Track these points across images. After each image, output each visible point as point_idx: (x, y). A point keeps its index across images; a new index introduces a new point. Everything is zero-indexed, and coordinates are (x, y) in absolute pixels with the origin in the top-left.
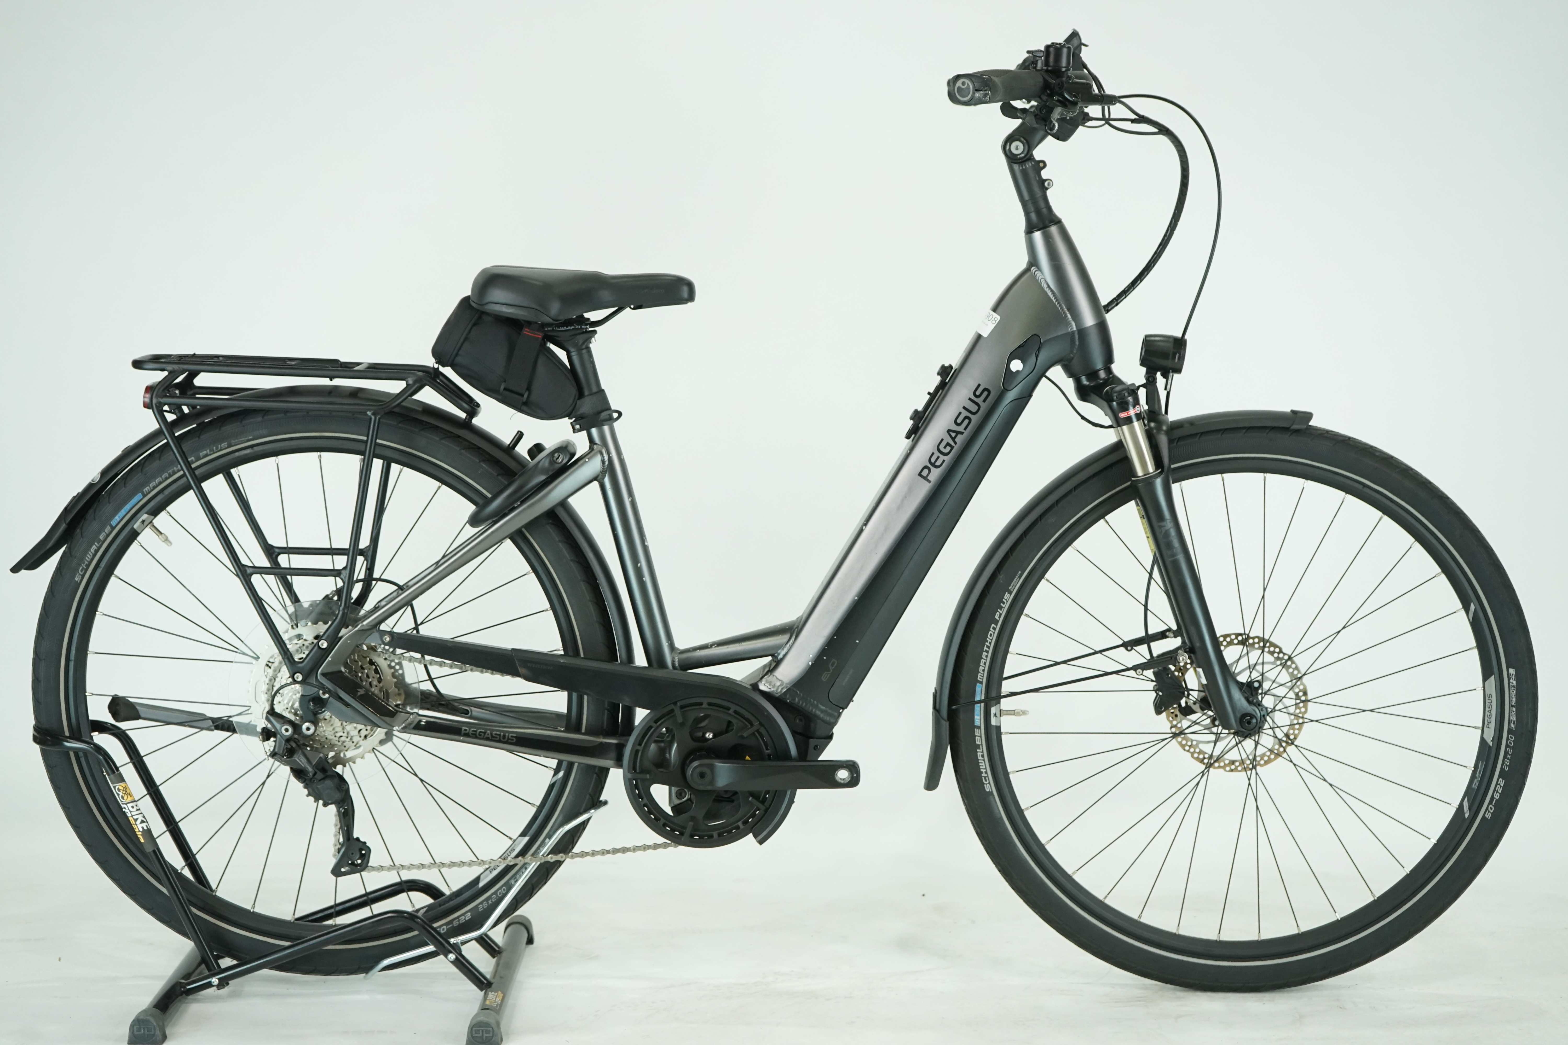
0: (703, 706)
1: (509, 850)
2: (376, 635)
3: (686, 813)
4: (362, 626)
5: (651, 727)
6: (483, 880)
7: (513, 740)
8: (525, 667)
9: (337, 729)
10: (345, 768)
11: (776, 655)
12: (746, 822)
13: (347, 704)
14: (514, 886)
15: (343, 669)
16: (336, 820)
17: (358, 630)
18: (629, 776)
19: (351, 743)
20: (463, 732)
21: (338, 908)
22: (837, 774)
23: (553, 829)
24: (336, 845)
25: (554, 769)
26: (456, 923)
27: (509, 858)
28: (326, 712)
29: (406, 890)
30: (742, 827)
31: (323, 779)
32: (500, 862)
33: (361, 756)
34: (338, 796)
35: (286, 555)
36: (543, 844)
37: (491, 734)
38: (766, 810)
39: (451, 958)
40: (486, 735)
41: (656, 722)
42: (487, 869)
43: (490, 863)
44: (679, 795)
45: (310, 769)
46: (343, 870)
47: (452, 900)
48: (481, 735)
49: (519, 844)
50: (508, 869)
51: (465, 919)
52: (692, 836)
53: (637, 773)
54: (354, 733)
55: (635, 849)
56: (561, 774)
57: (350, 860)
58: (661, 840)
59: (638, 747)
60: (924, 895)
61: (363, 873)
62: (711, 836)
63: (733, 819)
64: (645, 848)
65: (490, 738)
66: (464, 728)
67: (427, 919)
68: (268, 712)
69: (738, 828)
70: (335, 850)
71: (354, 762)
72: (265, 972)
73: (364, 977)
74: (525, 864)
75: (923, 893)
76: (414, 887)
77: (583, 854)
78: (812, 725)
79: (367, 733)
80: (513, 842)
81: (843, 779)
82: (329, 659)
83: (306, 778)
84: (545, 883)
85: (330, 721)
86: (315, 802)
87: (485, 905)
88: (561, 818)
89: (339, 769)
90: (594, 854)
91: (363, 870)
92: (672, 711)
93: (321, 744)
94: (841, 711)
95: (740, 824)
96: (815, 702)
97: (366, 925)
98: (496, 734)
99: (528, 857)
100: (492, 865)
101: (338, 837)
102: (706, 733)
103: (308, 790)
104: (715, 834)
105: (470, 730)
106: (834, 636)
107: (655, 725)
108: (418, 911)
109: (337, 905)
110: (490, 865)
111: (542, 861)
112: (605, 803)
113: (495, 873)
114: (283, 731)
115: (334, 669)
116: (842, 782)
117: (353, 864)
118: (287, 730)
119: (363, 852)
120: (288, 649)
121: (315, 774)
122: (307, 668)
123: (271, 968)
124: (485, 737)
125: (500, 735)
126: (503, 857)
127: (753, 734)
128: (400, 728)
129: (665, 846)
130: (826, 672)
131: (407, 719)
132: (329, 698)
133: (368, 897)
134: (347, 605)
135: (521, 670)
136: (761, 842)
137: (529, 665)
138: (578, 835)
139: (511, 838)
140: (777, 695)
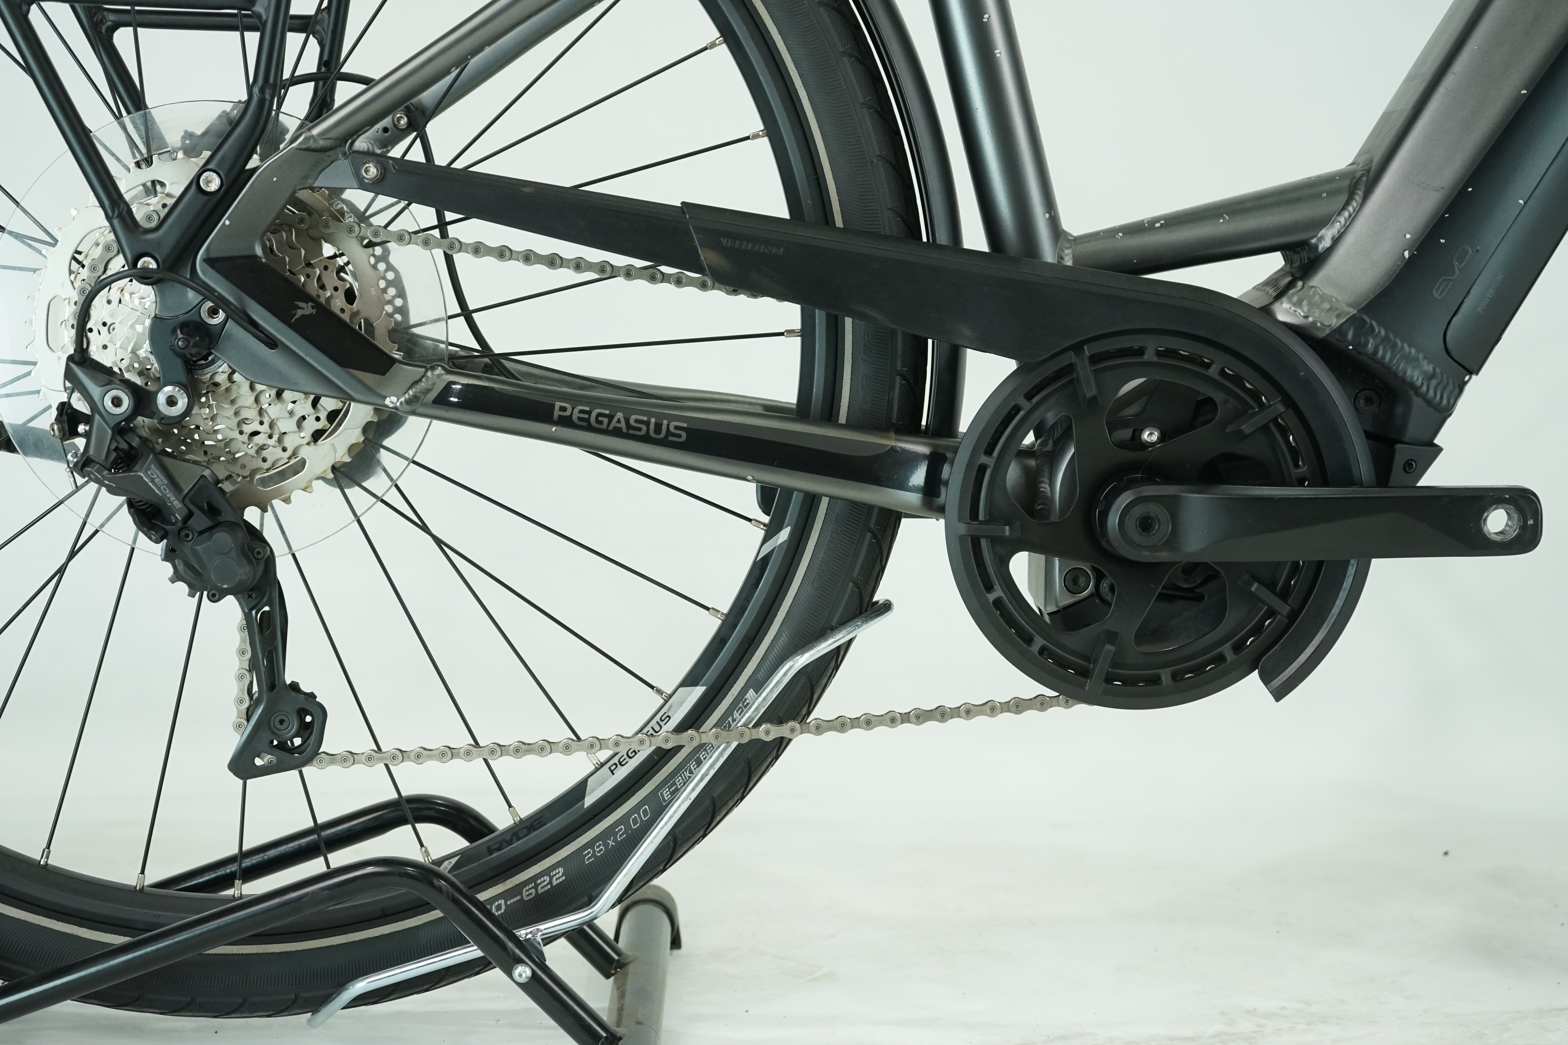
0: (1146, 357)
1: (657, 718)
2: (343, 165)
3: (1089, 625)
4: (307, 139)
5: (1017, 409)
6: (593, 790)
7: (679, 436)
8: (717, 247)
9: (245, 414)
10: (266, 514)
11: (1314, 241)
12: (1238, 647)
13: (271, 343)
14: (669, 803)
15: (259, 251)
16: (243, 640)
17: (298, 149)
18: (962, 529)
19: (279, 450)
20: (557, 413)
21: (247, 863)
22: (1485, 520)
23: (767, 664)
24: (241, 702)
25: (765, 525)
26: (528, 893)
27: (663, 733)
28: (219, 363)
29: (409, 816)
30: (1230, 656)
31: (209, 529)
32: (642, 742)
33: (303, 486)
34: (243, 572)
35: (130, 30)
36: (740, 703)
37: (627, 420)
38: (1293, 616)
39: (520, 975)
40: (614, 423)
41: (1029, 397)
42: (603, 765)
43: (617, 744)
44: (1072, 582)
45: (177, 504)
46: (258, 762)
47: (518, 839)
48: (601, 423)
49: (681, 704)
50: (661, 757)
51: (550, 882)
52: (1109, 680)
53: (981, 523)
54: (286, 425)
55: (968, 711)
56: (784, 535)
57: (277, 737)
58: (1030, 688)
59: (984, 459)
60: (1446, 853)
61: (305, 770)
62: (1155, 680)
63: (1209, 639)
64: (991, 708)
65: (625, 430)
66: (558, 404)
67: (462, 882)
68: (70, 358)
69: (1221, 659)
70: (239, 711)
71: (287, 500)
72: (69, 1007)
73: (309, 1021)
74: (701, 747)
75: (1444, 850)
76: (426, 813)
77: (842, 724)
78: (1399, 409)
79: (319, 426)
80: (666, 702)
81: (1501, 533)
82: (225, 221)
83: (167, 527)
84: (742, 798)
85: (228, 390)
86: (192, 595)
87: (600, 849)
88: (784, 639)
89: (252, 515)
90: (868, 722)
91: (308, 761)
92: (1070, 368)
93: (206, 453)
94: (1467, 378)
95: (1226, 650)
96: (1413, 351)
97: (313, 893)
98: (636, 421)
99: (709, 730)
100: (623, 750)
101: (247, 682)
102: (1141, 431)
103: (175, 567)
104: (1166, 675)
105: (573, 409)
106: (1466, 186)
107: (1026, 405)
108: (439, 862)
109: (244, 855)
110: (617, 750)
111: (745, 740)
112: (887, 607)
113: (622, 773)
114: (108, 403)
115: (236, 249)
116: (1498, 538)
117: (282, 746)
118: (117, 402)
119: (308, 719)
120: (120, 196)
121: (190, 515)
122: (169, 244)
123: (85, 999)
124: (611, 428)
125: (647, 424)
126: (646, 730)
127: (1265, 428)
128: (402, 399)
129: (1040, 703)
130: (1443, 278)
131: (420, 380)
132: (225, 321)
133: (319, 835)
134: (271, 81)
135: (706, 256)
136: (1279, 695)
137: (724, 241)
138: (824, 681)
139: (659, 692)
140: (1321, 335)
